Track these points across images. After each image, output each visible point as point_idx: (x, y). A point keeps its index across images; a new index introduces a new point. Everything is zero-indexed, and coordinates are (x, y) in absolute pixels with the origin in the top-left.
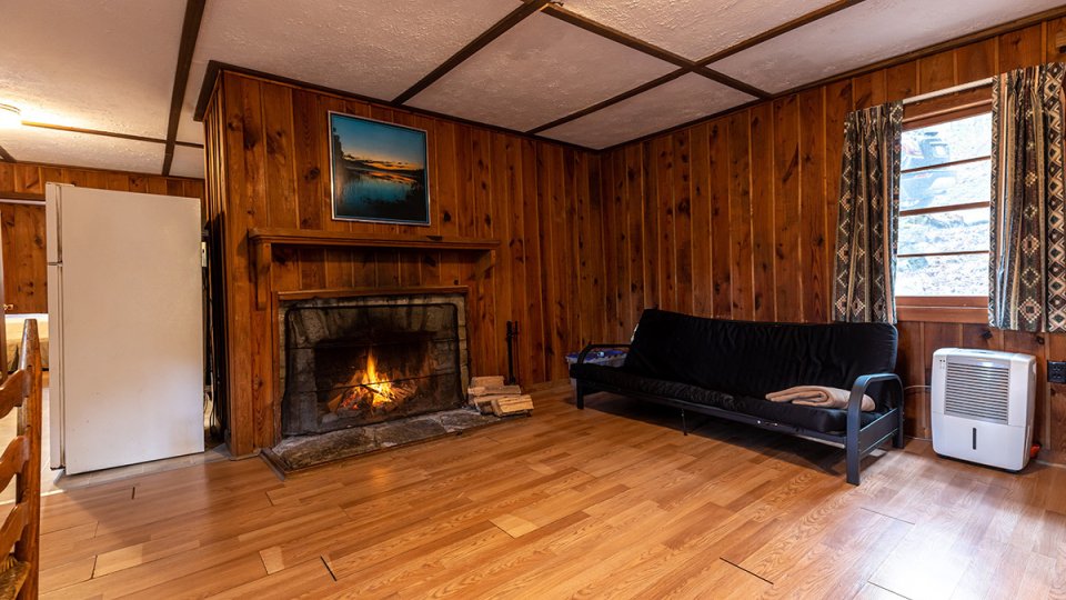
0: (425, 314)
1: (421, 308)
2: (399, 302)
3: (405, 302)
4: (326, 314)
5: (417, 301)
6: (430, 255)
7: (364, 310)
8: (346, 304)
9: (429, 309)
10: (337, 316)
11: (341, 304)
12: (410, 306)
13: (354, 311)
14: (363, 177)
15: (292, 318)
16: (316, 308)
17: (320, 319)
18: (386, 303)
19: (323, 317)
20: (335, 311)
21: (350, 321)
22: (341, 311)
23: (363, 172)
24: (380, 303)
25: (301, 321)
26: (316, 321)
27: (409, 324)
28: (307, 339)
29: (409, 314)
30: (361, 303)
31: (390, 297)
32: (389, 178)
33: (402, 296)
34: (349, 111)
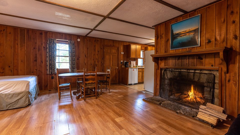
0: (200, 76)
1: (198, 74)
2: (191, 71)
3: (193, 71)
4: (171, 72)
5: (197, 71)
6: (200, 57)
7: (180, 73)
8: (176, 70)
9: (202, 74)
10: (174, 73)
11: (175, 70)
12: (194, 73)
13: (178, 72)
14: (178, 37)
15: (165, 72)
16: (170, 71)
17: (170, 73)
18: (186, 71)
19: (171, 73)
20: (173, 72)
21: (177, 74)
22: (175, 72)
23: (178, 36)
24: (185, 71)
25: (166, 73)
26: (169, 74)
27: (194, 78)
28: (168, 77)
29: (194, 75)
30: (179, 70)
31: (188, 69)
32: (185, 35)
33: (192, 69)
34: (176, 21)
